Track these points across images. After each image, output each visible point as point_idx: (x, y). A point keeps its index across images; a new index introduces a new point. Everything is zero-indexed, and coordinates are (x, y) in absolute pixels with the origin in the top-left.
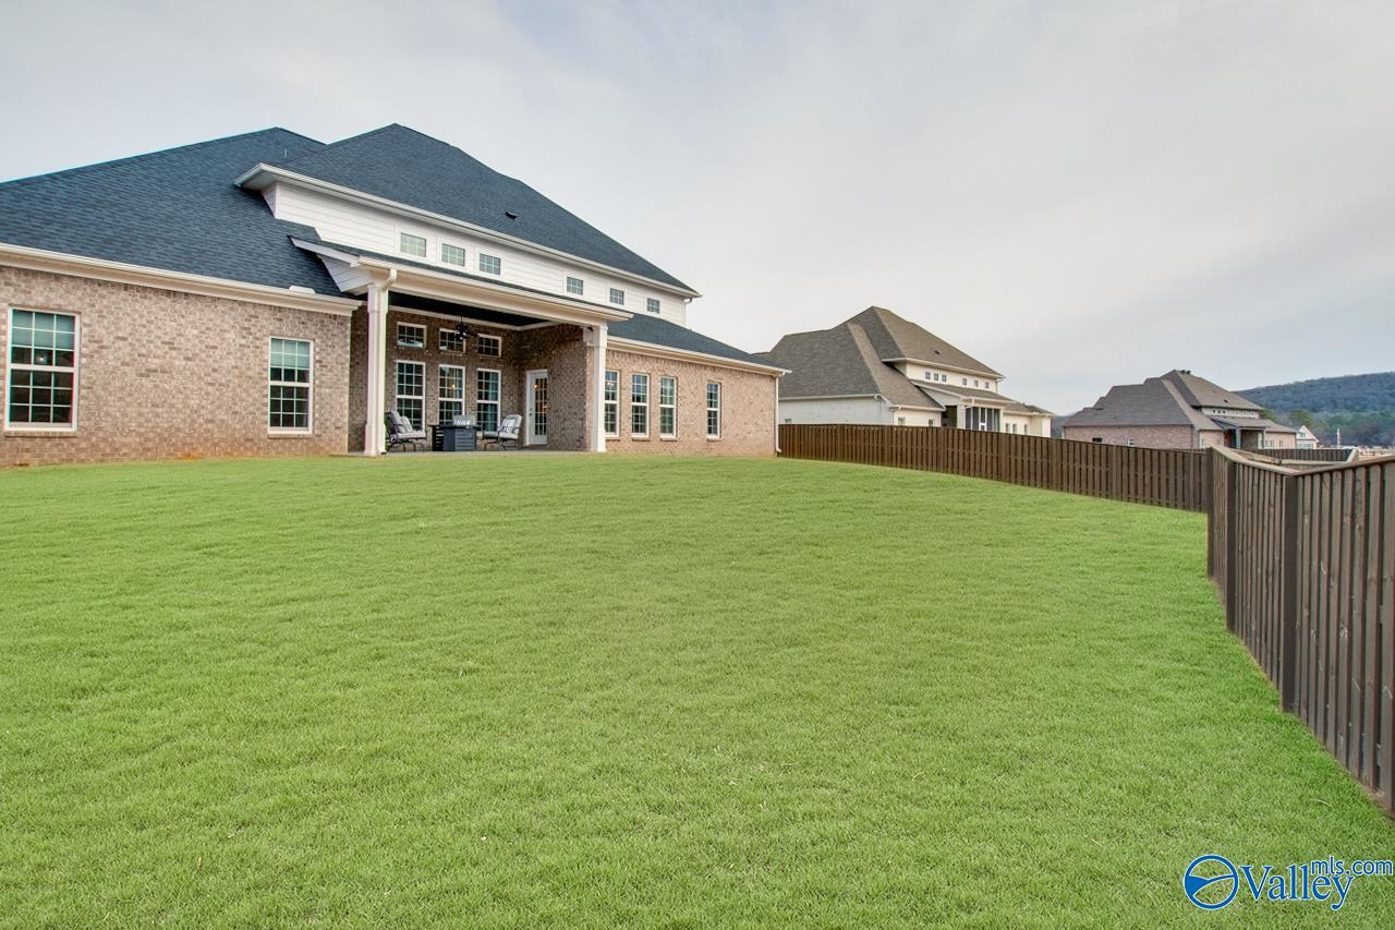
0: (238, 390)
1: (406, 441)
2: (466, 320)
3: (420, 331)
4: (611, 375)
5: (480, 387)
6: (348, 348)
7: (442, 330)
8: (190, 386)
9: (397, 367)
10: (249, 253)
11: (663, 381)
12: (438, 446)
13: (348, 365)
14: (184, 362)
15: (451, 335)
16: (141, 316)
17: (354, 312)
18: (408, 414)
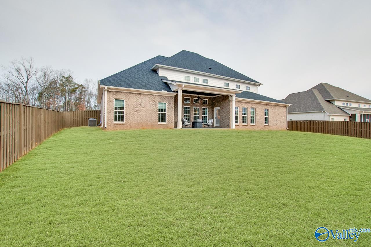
0: (152, 114)
1: (186, 125)
2: (200, 96)
3: (189, 99)
4: (237, 108)
5: (203, 112)
6: (174, 104)
7: (194, 98)
8: (143, 113)
9: (184, 108)
10: (154, 84)
11: (251, 109)
12: (193, 126)
13: (174, 108)
14: (142, 108)
15: (196, 100)
16: (135, 99)
17: (175, 95)
18: (186, 119)
